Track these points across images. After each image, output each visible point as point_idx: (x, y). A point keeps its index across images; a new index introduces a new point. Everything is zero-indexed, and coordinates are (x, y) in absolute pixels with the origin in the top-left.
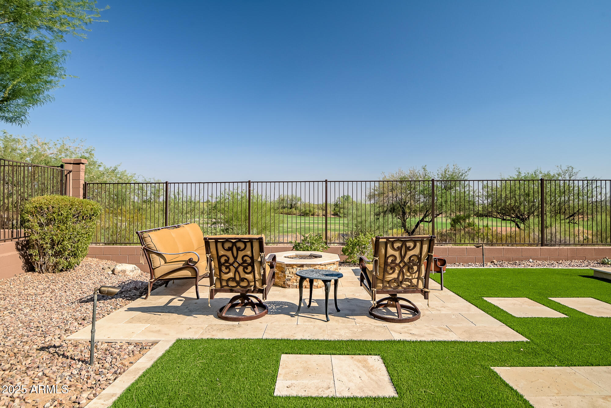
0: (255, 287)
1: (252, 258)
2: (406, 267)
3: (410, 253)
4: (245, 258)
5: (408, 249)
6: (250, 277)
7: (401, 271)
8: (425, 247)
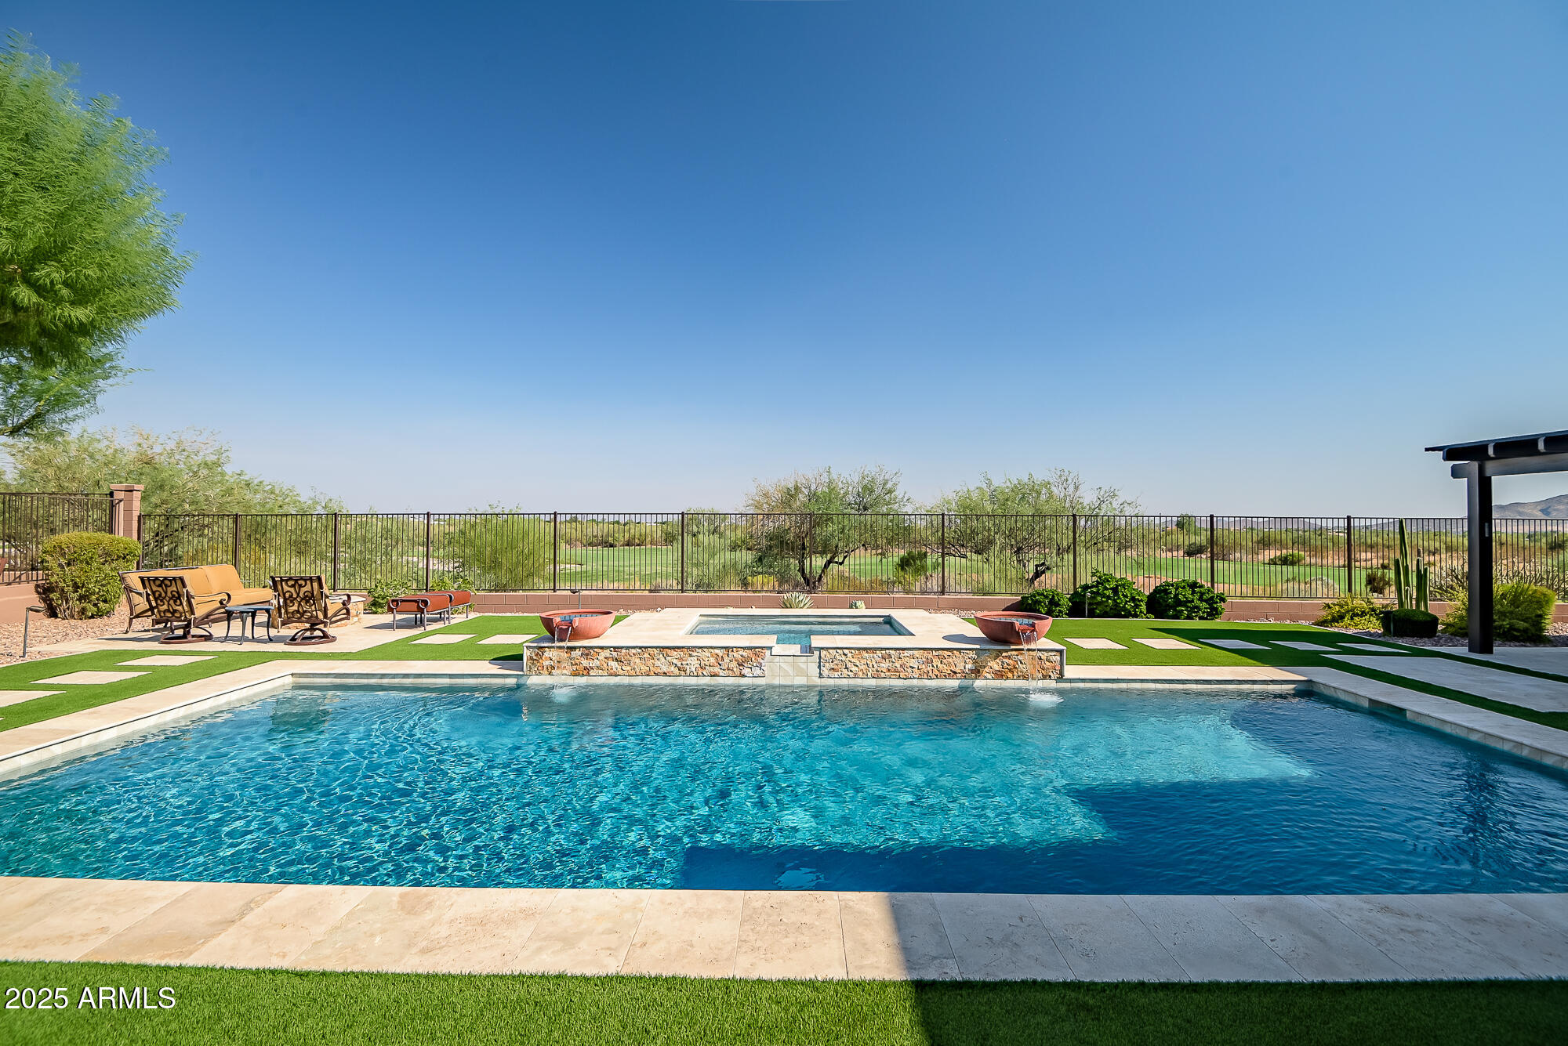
0: (186, 617)
1: (178, 592)
2: (304, 601)
3: (303, 590)
4: (174, 593)
5: (300, 586)
6: (180, 608)
7: (300, 604)
8: (315, 585)
